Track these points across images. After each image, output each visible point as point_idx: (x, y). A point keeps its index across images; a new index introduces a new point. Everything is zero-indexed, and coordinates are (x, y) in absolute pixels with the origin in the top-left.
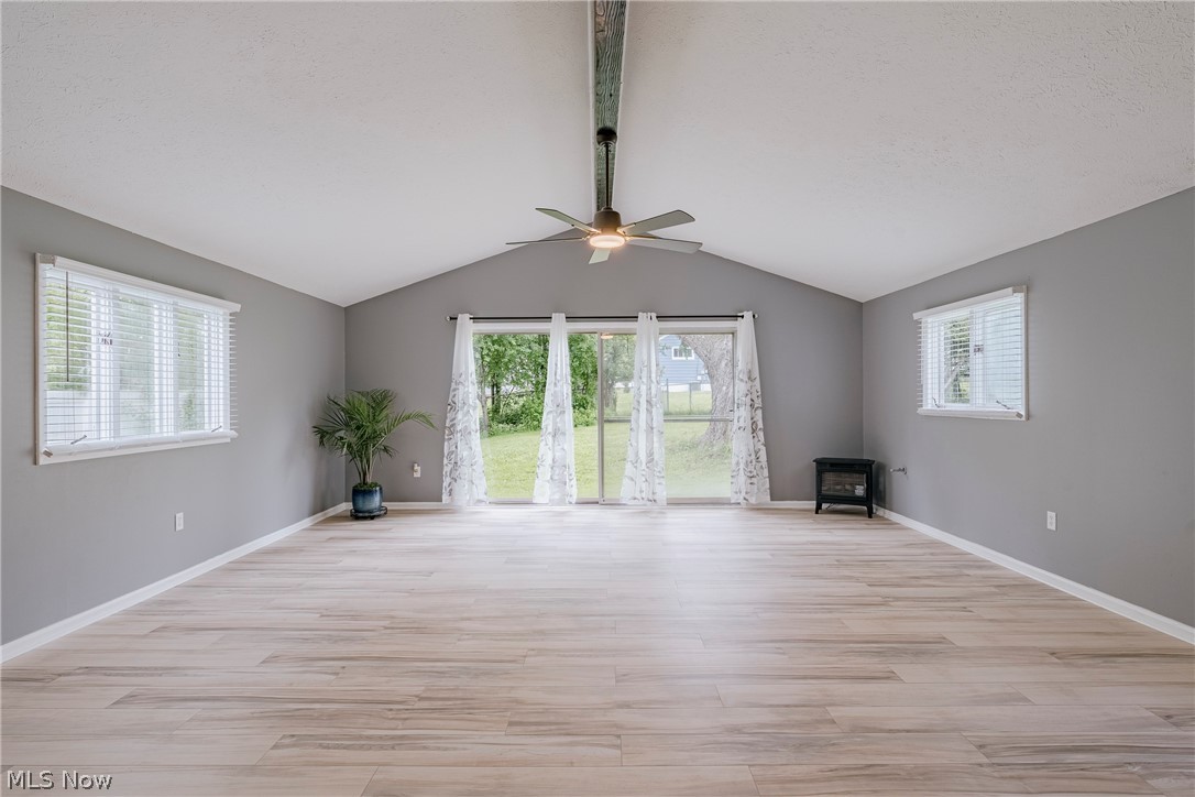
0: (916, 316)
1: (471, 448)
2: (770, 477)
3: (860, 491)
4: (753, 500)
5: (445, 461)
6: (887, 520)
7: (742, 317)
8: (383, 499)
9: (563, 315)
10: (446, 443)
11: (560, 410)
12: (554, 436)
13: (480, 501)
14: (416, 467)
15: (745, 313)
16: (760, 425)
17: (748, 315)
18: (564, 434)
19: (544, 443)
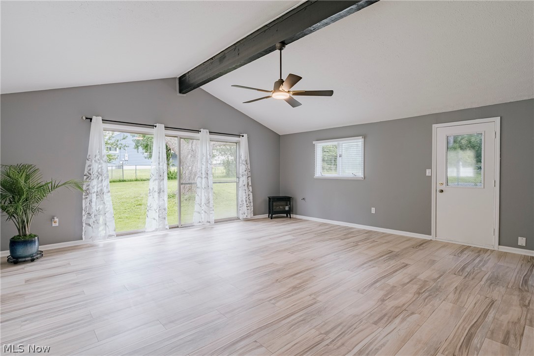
0: (314, 142)
1: (104, 203)
2: (253, 206)
3: (287, 208)
4: (249, 217)
5: (84, 213)
6: (296, 218)
7: (243, 136)
8: (40, 244)
9: (163, 126)
10: (84, 201)
11: (162, 178)
12: (159, 193)
13: (110, 236)
14: (56, 219)
15: (244, 135)
16: (250, 184)
17: (246, 136)
18: (163, 191)
19: (152, 197)
